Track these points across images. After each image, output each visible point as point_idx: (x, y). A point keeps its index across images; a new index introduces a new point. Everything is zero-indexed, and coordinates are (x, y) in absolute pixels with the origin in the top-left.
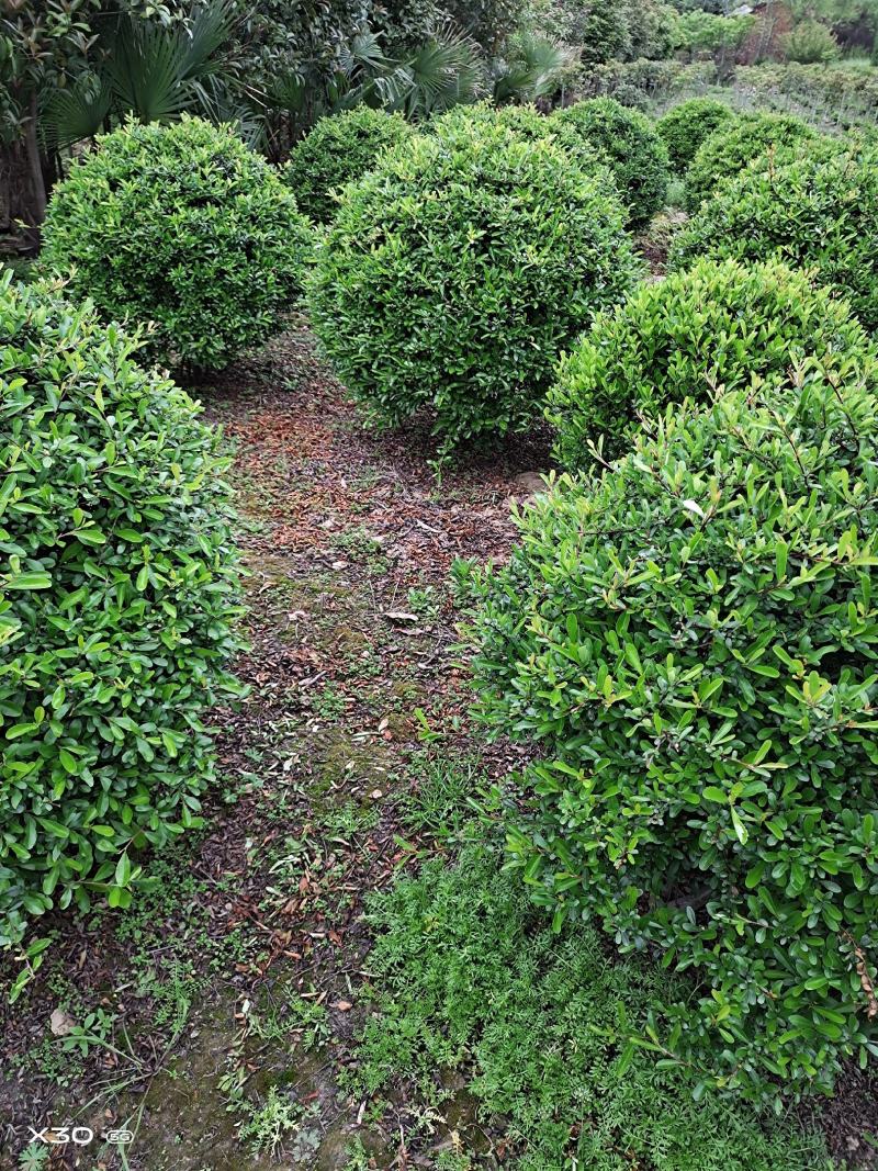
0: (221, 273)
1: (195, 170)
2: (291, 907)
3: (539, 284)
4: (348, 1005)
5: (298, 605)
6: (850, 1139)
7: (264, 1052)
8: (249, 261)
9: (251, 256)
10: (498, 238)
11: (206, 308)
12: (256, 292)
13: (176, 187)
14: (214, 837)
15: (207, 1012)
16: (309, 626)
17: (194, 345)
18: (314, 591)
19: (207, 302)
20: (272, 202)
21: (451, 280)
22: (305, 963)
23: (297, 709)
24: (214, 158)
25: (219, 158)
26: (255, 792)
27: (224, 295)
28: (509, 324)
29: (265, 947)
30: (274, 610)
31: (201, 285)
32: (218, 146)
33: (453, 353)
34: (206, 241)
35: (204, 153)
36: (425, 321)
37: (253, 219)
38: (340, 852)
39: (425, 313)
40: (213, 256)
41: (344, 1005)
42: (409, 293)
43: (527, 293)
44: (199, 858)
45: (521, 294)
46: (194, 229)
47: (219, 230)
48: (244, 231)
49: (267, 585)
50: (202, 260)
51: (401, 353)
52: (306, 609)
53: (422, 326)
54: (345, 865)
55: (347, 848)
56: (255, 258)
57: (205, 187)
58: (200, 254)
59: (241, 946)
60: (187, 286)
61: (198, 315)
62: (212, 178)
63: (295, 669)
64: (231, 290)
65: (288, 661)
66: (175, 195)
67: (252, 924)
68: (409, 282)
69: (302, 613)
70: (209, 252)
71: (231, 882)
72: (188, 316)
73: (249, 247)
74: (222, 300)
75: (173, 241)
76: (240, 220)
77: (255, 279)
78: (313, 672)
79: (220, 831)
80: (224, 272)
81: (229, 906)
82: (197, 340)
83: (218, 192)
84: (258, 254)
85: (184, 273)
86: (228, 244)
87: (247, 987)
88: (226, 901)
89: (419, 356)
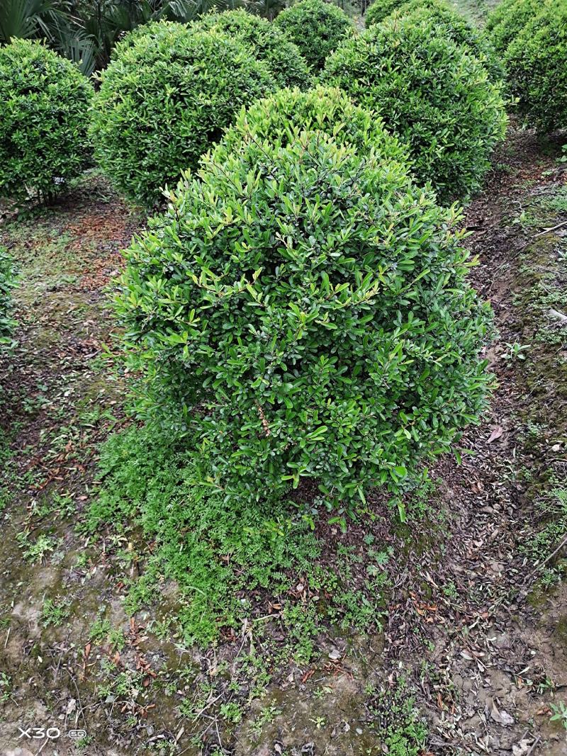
0: (43, 134)
1: (21, 71)
2: (61, 458)
3: (212, 117)
4: (86, 497)
5: (90, 317)
6: (333, 529)
7: (40, 521)
8: (61, 124)
9: (61, 121)
10: (185, 91)
11: (38, 156)
12: (67, 143)
13: (10, 83)
14: (24, 431)
15: (14, 508)
16: (95, 328)
17: (36, 179)
18: (99, 309)
19: (39, 152)
20: (72, 87)
21: (161, 119)
22: (65, 481)
23: (80, 368)
24: (33, 63)
25: (36, 63)
26: (48, 408)
27: (48, 146)
28: (199, 142)
29: (45, 477)
30: (75, 321)
31: (33, 141)
32: (34, 55)
33: (170, 164)
34: (32, 114)
35: (25, 60)
36: (150, 146)
37: (60, 98)
38: (89, 430)
39: (148, 141)
40: (36, 123)
41: (83, 498)
42: (139, 130)
43: (206, 122)
44: (15, 441)
45: (203, 123)
46: (23, 108)
47: (38, 107)
48: (56, 106)
49: (72, 308)
50: (31, 126)
51: (140, 167)
52: (94, 319)
53: (149, 149)
54: (91, 436)
55: (94, 429)
56: (64, 122)
57: (27, 82)
58: (29, 123)
59: (31, 478)
60: (24, 143)
61: (34, 160)
62: (30, 76)
63: (85, 350)
64: (51, 142)
65: (81, 347)
66: (10, 88)
67: (40, 468)
68: (137, 124)
69: (92, 321)
70: (34, 121)
71: (30, 450)
72: (29, 161)
73: (60, 115)
74: (48, 150)
75: (11, 116)
76: (52, 100)
77: (65, 135)
78: (94, 350)
79: (27, 427)
80: (45, 132)
81: (29, 461)
82: (37, 176)
83: (36, 84)
84: (66, 119)
85: (21, 136)
86: (46, 115)
87: (35, 495)
88: (27, 458)
89: (151, 168)
